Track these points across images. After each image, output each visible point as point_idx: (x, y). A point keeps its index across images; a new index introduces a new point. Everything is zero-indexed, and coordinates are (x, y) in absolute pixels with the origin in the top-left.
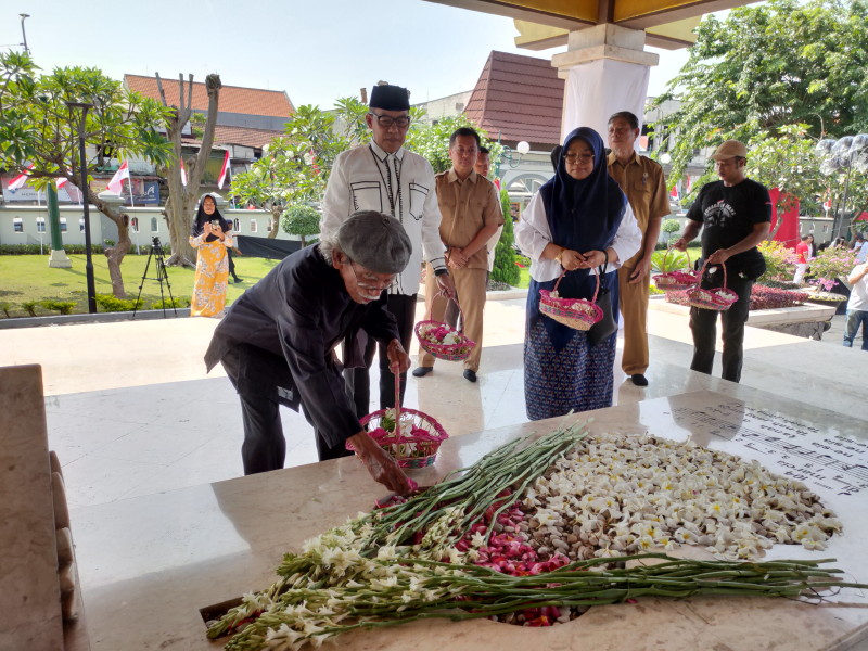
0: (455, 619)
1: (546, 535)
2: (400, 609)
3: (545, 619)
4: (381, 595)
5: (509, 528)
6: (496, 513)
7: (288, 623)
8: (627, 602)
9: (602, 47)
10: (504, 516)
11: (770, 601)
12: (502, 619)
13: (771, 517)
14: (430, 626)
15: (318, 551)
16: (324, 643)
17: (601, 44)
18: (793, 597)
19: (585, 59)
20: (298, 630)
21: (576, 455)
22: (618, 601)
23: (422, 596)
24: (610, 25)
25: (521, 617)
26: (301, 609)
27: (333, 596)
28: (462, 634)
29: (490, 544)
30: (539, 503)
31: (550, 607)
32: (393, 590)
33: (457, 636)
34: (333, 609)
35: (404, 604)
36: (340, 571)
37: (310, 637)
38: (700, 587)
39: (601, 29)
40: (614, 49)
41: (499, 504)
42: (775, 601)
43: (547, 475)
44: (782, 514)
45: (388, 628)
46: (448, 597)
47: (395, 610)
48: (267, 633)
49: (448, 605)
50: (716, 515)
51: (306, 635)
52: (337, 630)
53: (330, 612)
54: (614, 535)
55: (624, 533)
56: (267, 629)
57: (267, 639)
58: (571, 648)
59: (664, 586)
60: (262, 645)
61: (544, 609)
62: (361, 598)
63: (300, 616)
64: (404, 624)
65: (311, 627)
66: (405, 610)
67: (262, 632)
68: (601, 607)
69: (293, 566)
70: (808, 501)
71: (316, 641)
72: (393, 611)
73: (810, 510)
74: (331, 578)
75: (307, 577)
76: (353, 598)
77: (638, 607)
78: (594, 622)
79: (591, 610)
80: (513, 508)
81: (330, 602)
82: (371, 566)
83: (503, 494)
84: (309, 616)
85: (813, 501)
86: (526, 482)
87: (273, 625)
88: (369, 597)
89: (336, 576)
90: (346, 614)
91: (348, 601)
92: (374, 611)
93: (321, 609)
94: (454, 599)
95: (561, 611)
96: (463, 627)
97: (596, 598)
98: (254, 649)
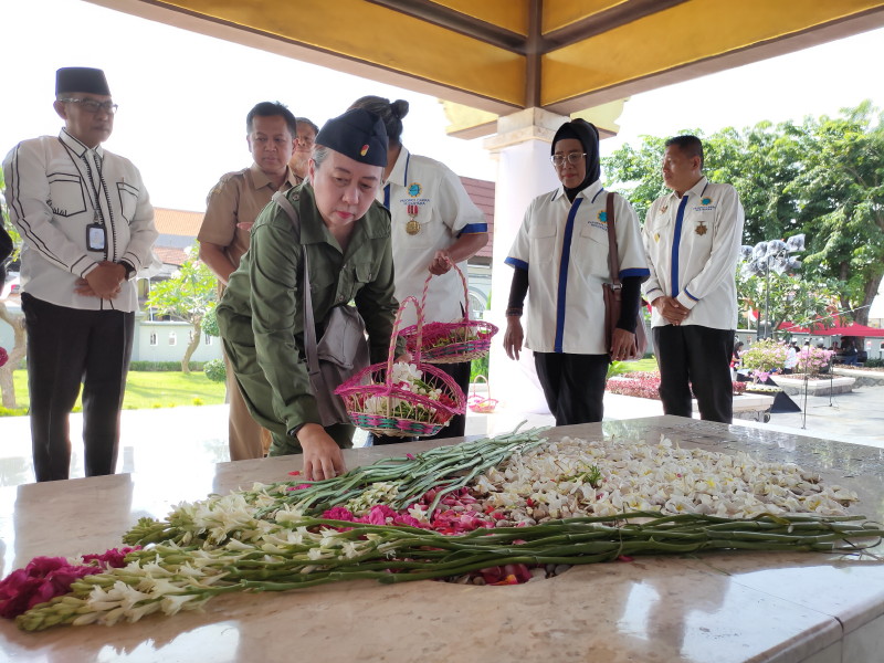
0: (388, 582)
1: (505, 514)
2: (306, 570)
3: (512, 577)
4: (274, 553)
5: (456, 508)
6: (443, 492)
7: (127, 583)
8: (618, 560)
9: (531, 128)
10: (448, 498)
11: (799, 556)
12: (447, 579)
14: (348, 590)
15: (189, 512)
16: (182, 611)
17: (529, 126)
18: (827, 550)
19: (514, 141)
20: (144, 592)
22: (606, 560)
24: (537, 109)
25: (478, 579)
26: (151, 567)
27: (204, 556)
28: (395, 596)
29: (432, 519)
30: (494, 488)
31: (515, 564)
32: (296, 549)
33: (388, 597)
34: (203, 571)
35: (310, 563)
36: (218, 534)
37: (160, 598)
38: (710, 539)
39: (529, 112)
40: (543, 130)
41: (443, 486)
42: (805, 555)
43: (501, 467)
44: (787, 489)
45: (281, 592)
46: (375, 554)
47: (298, 572)
48: (92, 593)
49: (373, 565)
50: (710, 491)
51: (155, 597)
52: (206, 591)
53: (199, 573)
54: (591, 511)
55: (602, 507)
56: (93, 589)
57: (90, 602)
58: (552, 603)
59: (667, 539)
60: (81, 610)
61: (509, 568)
62: (247, 558)
63: (150, 576)
64: (310, 589)
65: (163, 587)
66: (313, 572)
67: (85, 597)
68: (587, 566)
69: (150, 532)
70: (810, 481)
71: (170, 602)
72: (294, 573)
73: (816, 487)
74: (206, 544)
75: (171, 541)
76: (236, 558)
77: (635, 565)
78: (580, 579)
79: (573, 569)
80: (460, 493)
81: (198, 562)
82: (265, 527)
83: (447, 477)
84: (164, 577)
85: (816, 482)
86: (476, 469)
87: (107, 586)
88: (260, 557)
89: (213, 542)
90: (223, 575)
91: (226, 560)
92: (266, 573)
93: (182, 568)
94: (382, 558)
95: (533, 572)
96: (396, 589)
97: (578, 555)
98: (66, 617)
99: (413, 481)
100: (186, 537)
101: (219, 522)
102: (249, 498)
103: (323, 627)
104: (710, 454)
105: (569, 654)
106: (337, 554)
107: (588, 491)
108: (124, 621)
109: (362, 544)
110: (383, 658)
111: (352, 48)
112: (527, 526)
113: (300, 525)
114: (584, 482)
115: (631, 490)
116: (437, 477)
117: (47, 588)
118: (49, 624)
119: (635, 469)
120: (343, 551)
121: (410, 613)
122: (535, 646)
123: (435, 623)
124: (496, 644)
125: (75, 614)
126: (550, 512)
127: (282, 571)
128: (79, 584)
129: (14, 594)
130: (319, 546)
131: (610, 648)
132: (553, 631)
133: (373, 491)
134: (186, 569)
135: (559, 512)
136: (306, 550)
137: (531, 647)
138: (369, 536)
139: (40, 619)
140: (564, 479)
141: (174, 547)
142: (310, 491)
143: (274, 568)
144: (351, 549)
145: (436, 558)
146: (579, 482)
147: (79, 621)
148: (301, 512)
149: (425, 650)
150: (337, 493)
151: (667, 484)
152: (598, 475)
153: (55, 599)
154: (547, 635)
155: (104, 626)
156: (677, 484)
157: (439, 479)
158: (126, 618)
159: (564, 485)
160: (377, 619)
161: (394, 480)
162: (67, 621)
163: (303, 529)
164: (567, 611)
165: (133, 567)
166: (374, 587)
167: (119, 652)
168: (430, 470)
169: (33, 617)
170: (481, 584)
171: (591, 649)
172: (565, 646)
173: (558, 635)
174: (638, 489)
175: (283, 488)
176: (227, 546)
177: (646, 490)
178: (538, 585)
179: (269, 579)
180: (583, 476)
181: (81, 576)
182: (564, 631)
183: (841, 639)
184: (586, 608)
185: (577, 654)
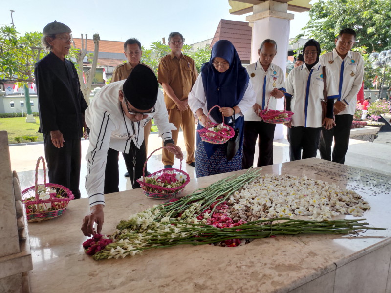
0: (195, 245)
1: (237, 214)
2: (171, 241)
3: (234, 244)
4: (161, 235)
5: (221, 211)
6: (216, 205)
7: (121, 247)
8: (271, 237)
10: (219, 207)
11: (335, 236)
12: (215, 244)
13: (339, 205)
14: (183, 247)
15: (135, 219)
16: (136, 254)
17: (268, 10)
18: (346, 234)
19: (260, 17)
20: (125, 249)
21: (253, 183)
22: (267, 237)
23: (180, 235)
24: (271, 1)
25: (224, 244)
26: (127, 241)
27: (141, 236)
28: (197, 250)
29: (212, 217)
30: (235, 201)
31: (236, 239)
32: (167, 233)
33: (195, 251)
34: (141, 241)
35: (172, 239)
36: (144, 226)
37: (130, 251)
38: (303, 230)
39: (267, 3)
40: (274, 12)
41: (218, 202)
42: (338, 236)
43: (239, 191)
44: (344, 203)
45: (164, 248)
46: (191, 236)
47: (168, 241)
48: (111, 250)
49: (191, 239)
50: (313, 204)
51: (128, 251)
52: (142, 248)
53: (139, 242)
54: (268, 213)
55: (272, 212)
56: (111, 248)
57: (111, 252)
58: (245, 254)
59: (288, 230)
60: (109, 255)
61: (234, 241)
62: (153, 236)
63: (126, 244)
64: (172, 247)
65: (130, 247)
66: (173, 241)
67: (109, 250)
68: (259, 240)
69: (124, 225)
70: (356, 198)
71: (132, 252)
73: (357, 202)
74: (141, 230)
75: (130, 229)
76: (149, 237)
77: (275, 239)
78: (256, 245)
79: (254, 240)
80: (223, 203)
81: (139, 238)
82: (158, 224)
83: (219, 198)
84: (130, 244)
86: (230, 193)
87: (115, 248)
88: (157, 236)
89: (143, 229)
90: (147, 243)
91: (147, 238)
92: (158, 242)
94: (194, 236)
95: (242, 241)
96: (198, 248)
97: (257, 235)
98: (105, 257)
99: (206, 201)
100: (135, 227)
101: (144, 222)
102: (152, 210)
103: (175, 262)
104: (322, 182)
105: (245, 274)
107: (268, 203)
108: (121, 258)
110: (192, 273)
116: (215, 198)
117: (99, 248)
118: (101, 258)
119: (289, 192)
121: (201, 257)
123: (208, 261)
124: (224, 269)
126: (253, 213)
127: (163, 241)
128: (107, 247)
130: (174, 233)
131: (258, 272)
132: (243, 265)
133: (192, 206)
134: (136, 241)
135: (256, 214)
136: (170, 234)
137: (235, 271)
139: (98, 258)
141: (131, 231)
143: (161, 240)
144: (184, 235)
145: (211, 237)
147: (109, 258)
148: (169, 216)
149: (204, 271)
151: (299, 200)
153: (102, 251)
154: (240, 267)
155: (115, 259)
156: (302, 200)
160: (191, 259)
161: (200, 200)
164: (249, 258)
165: (121, 241)
166: (190, 247)
168: (213, 195)
169: (97, 256)
171: (253, 272)
172: (245, 271)
173: (244, 267)
175: (163, 206)
176: (147, 232)
177: (290, 203)
178: (243, 247)
181: (108, 244)
182: (246, 266)
183: (336, 269)
184: (255, 257)
185: (248, 274)
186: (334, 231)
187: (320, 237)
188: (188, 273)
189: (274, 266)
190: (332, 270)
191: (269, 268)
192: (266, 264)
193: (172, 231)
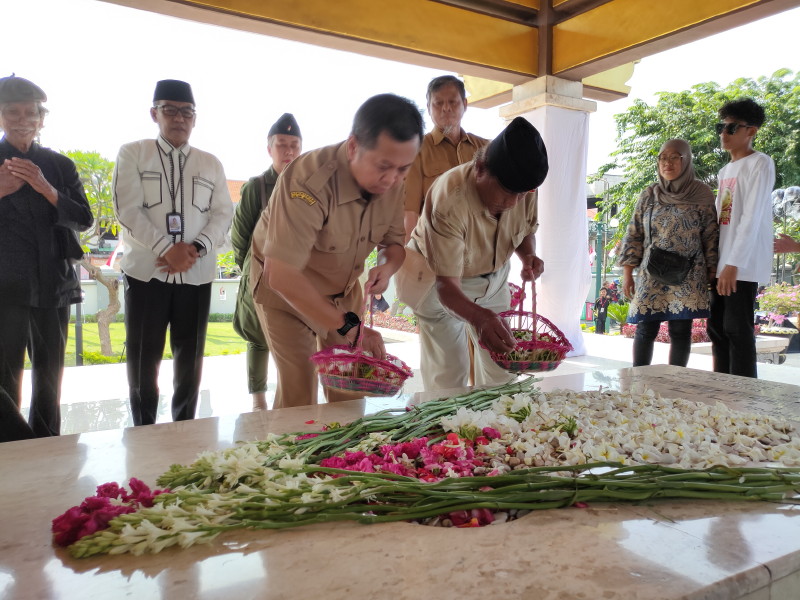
0: (367, 522)
2: (300, 511)
3: (475, 520)
4: (273, 497)
7: (151, 521)
8: (575, 506)
9: (544, 95)
11: (748, 505)
12: (421, 521)
16: (195, 545)
17: (542, 93)
18: (777, 501)
19: (528, 108)
20: (165, 529)
22: (566, 504)
23: (327, 493)
24: (549, 77)
25: (446, 521)
26: (173, 508)
27: (216, 499)
28: (370, 535)
31: (481, 510)
32: (293, 493)
33: (364, 537)
34: (215, 511)
35: (303, 505)
36: (232, 479)
37: (177, 534)
38: (663, 489)
39: (541, 81)
40: (555, 96)
42: (755, 504)
45: (278, 530)
46: (357, 498)
47: (292, 513)
48: (123, 529)
49: (356, 508)
50: (678, 441)
51: (173, 533)
52: (215, 528)
53: (210, 513)
54: (563, 459)
55: (574, 456)
56: (124, 526)
57: (122, 536)
58: (504, 545)
59: (620, 488)
60: (116, 542)
61: (475, 513)
62: (252, 500)
63: (170, 515)
64: (301, 527)
65: (180, 524)
66: (306, 513)
67: (118, 532)
68: (544, 512)
69: (178, 476)
70: (782, 431)
71: (184, 538)
72: (289, 514)
73: (786, 437)
74: (221, 487)
75: (193, 485)
76: (242, 501)
77: (589, 511)
78: (535, 523)
79: (531, 514)
81: (211, 503)
82: (270, 473)
84: (183, 516)
85: (787, 431)
87: (135, 524)
88: (262, 500)
89: (228, 485)
90: (229, 515)
91: (234, 502)
92: (265, 513)
93: (198, 508)
94: (364, 502)
95: (496, 516)
96: (373, 529)
97: (538, 501)
98: (104, 548)
99: (406, 431)
100: (207, 482)
101: (233, 468)
102: (262, 447)
103: (305, 561)
104: (690, 403)
105: (507, 592)
106: (325, 498)
107: (564, 439)
108: (149, 552)
109: (349, 489)
110: (348, 590)
111: (376, 34)
112: (501, 472)
113: (300, 472)
114: (561, 431)
115: (603, 440)
116: (427, 427)
117: (91, 524)
118: (91, 553)
119: (613, 419)
120: (330, 496)
121: (380, 551)
122: (479, 584)
123: (398, 560)
124: (446, 581)
125: (111, 546)
126: (525, 460)
127: (280, 512)
128: (115, 522)
129: (68, 527)
130: (311, 491)
131: (545, 588)
132: (500, 570)
133: (368, 441)
134: (201, 510)
135: (533, 460)
136: (299, 494)
137: (475, 585)
138: (354, 482)
139: (84, 550)
140: (544, 428)
141: (195, 490)
142: (315, 440)
143: (274, 509)
144: (337, 495)
145: (410, 504)
146: (557, 432)
147: (114, 551)
148: (303, 460)
149: (385, 584)
150: (338, 442)
151: (639, 433)
152: (574, 426)
153: (98, 533)
154: (492, 574)
155: (133, 555)
156: (648, 433)
157: (430, 429)
158: (151, 550)
159: (543, 435)
160: (351, 555)
161: (388, 430)
162: (106, 551)
163: (303, 476)
164: (516, 553)
165: (158, 508)
166: (354, 527)
167: (146, 576)
168: (424, 420)
169: (79, 547)
170: (449, 526)
171: (528, 588)
172: (506, 584)
173: (502, 575)
174: (611, 438)
175: (292, 438)
176: (237, 490)
177: (618, 439)
178: (499, 527)
179: (268, 518)
180: (561, 427)
181: (118, 514)
182: (508, 571)
183: (769, 585)
184: (533, 550)
185: (515, 592)
186: (744, 493)
187: (710, 508)
188: (337, 589)
189: (590, 573)
190: (759, 585)
191: (578, 577)
192: (565, 568)
193: (306, 488)
